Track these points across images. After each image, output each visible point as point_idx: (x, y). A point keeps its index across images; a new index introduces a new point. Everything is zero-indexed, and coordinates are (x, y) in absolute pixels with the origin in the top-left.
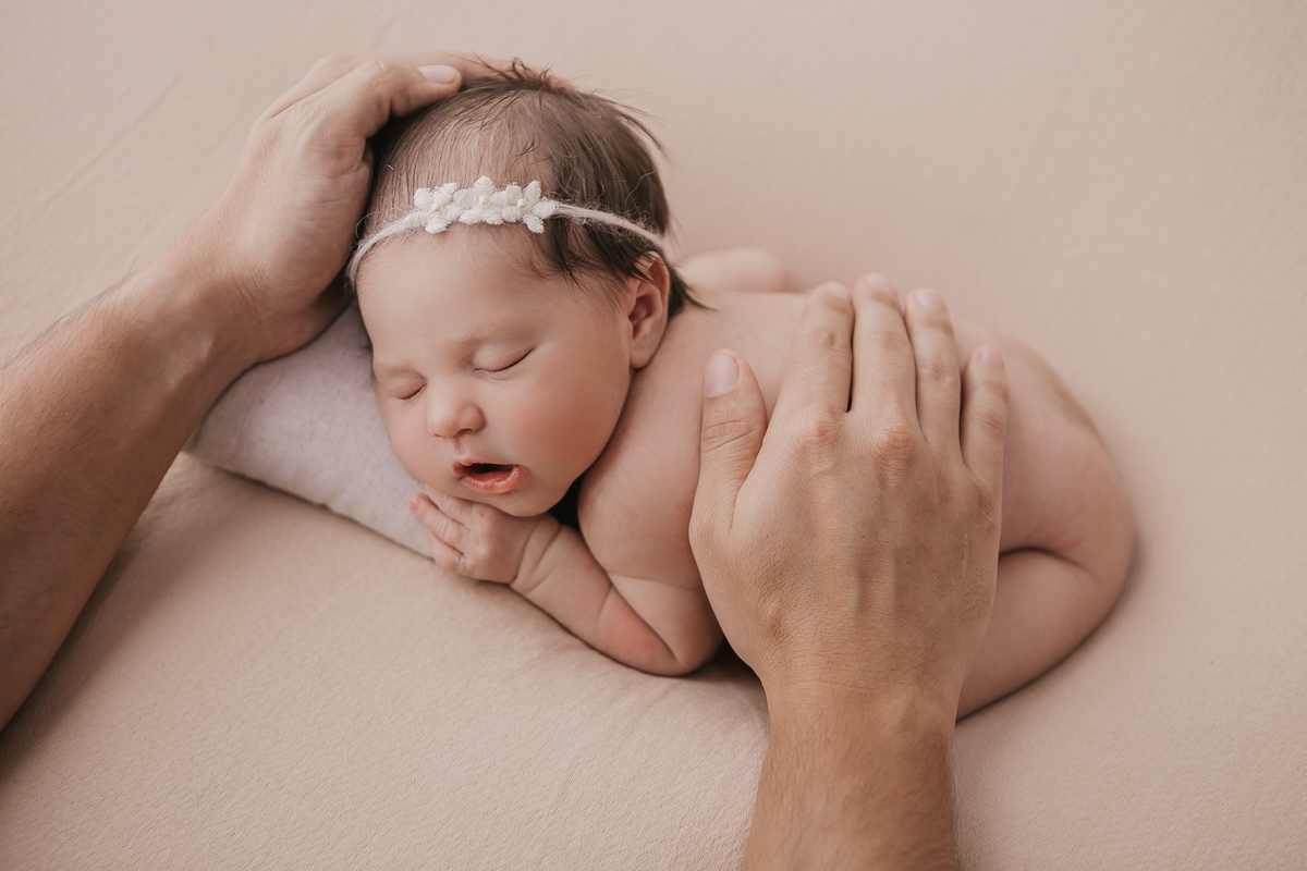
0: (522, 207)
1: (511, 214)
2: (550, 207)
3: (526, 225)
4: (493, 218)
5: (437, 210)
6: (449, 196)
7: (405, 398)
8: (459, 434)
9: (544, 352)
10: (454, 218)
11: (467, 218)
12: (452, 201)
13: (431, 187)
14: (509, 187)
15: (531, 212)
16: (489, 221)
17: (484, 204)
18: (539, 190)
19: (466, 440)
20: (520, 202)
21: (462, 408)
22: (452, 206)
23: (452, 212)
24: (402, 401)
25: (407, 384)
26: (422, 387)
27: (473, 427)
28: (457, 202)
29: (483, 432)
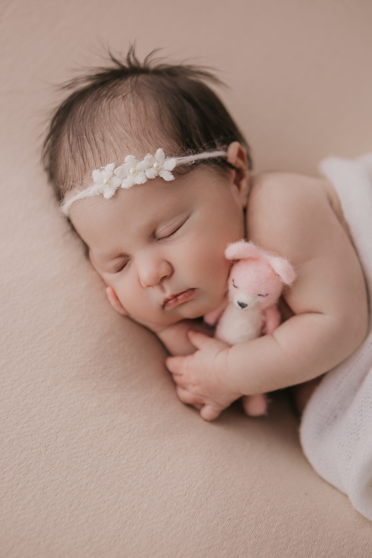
0: (157, 167)
1: (151, 174)
2: (172, 163)
3: (162, 178)
4: (141, 180)
5: (107, 183)
6: (112, 172)
7: (119, 271)
8: (162, 280)
10: (117, 186)
11: (126, 184)
12: (114, 175)
14: (145, 158)
15: (162, 169)
16: (138, 182)
17: (133, 173)
18: (163, 154)
19: (166, 285)
20: (155, 165)
22: (114, 179)
23: (116, 182)
24: (117, 273)
25: (118, 262)
26: (128, 261)
27: (168, 274)
28: (118, 176)
29: (174, 275)
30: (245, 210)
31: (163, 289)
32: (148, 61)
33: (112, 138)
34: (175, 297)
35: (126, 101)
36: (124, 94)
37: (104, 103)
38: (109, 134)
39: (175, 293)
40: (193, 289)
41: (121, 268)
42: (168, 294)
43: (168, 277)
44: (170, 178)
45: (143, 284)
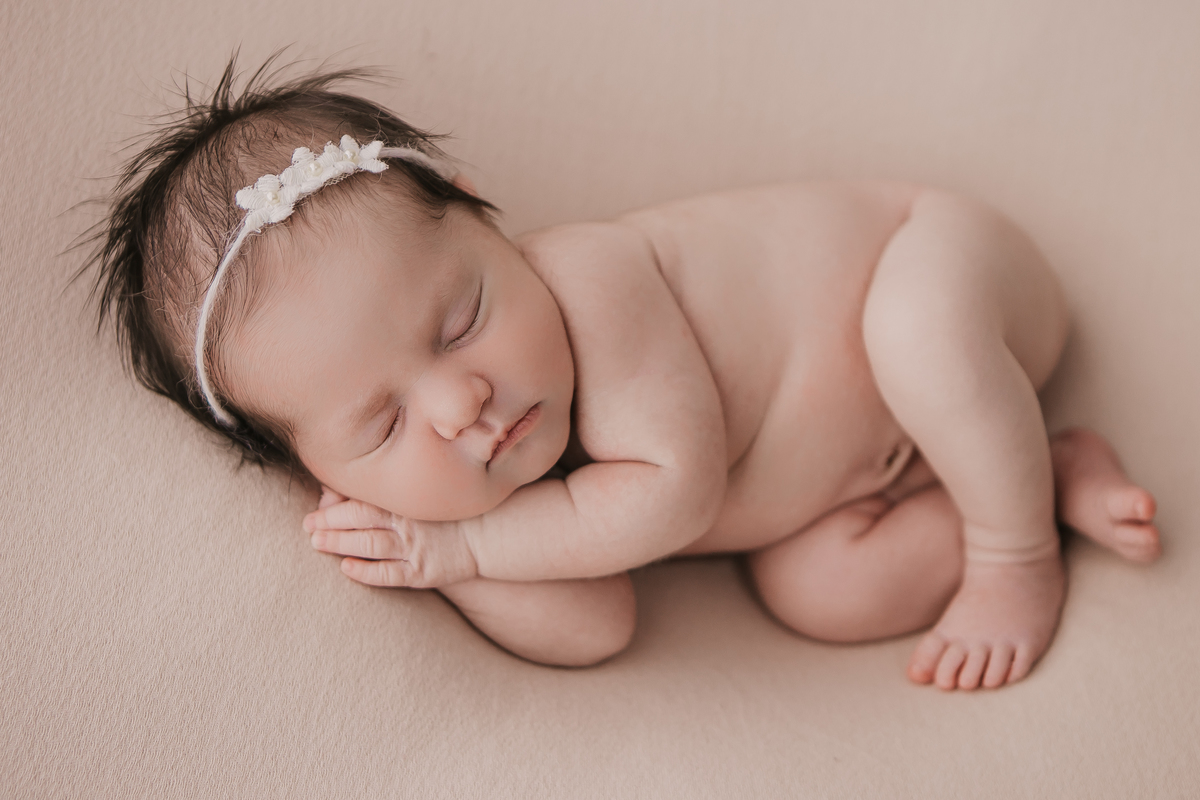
0: (352, 156)
1: (346, 166)
2: (374, 147)
8: (482, 410)
10: (296, 194)
12: (281, 185)
14: (326, 148)
15: (362, 158)
18: (354, 141)
19: (488, 417)
20: (349, 154)
21: (468, 384)
23: (290, 193)
27: (489, 395)
29: (496, 395)
34: (509, 434)
39: (509, 424)
40: (536, 408)
41: (389, 431)
43: (486, 404)
44: (382, 167)
45: (447, 433)
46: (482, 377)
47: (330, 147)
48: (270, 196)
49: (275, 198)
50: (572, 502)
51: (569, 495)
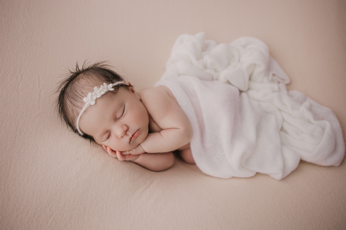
0: (106, 88)
1: (105, 90)
3: (110, 91)
4: (103, 93)
5: (91, 100)
6: (91, 95)
7: (108, 139)
8: (126, 132)
9: (127, 105)
10: (95, 98)
11: (98, 97)
13: (86, 96)
15: (108, 88)
16: (103, 94)
17: (99, 92)
18: (106, 84)
19: (128, 133)
21: (122, 127)
22: (93, 97)
24: (108, 140)
25: (106, 135)
26: (110, 133)
27: (127, 129)
28: (94, 95)
29: (129, 128)
30: (141, 100)
31: (128, 135)
32: (84, 68)
33: (85, 91)
34: (133, 136)
35: (84, 78)
36: (82, 77)
37: (76, 83)
38: (84, 90)
39: (132, 134)
40: (139, 129)
41: (109, 137)
42: (130, 136)
43: (127, 130)
44: (113, 89)
45: (119, 137)
46: (126, 125)
47: (101, 86)
48: (90, 99)
49: (91, 99)
50: (161, 135)
51: (161, 134)
